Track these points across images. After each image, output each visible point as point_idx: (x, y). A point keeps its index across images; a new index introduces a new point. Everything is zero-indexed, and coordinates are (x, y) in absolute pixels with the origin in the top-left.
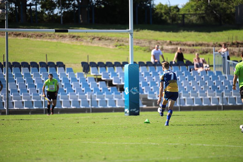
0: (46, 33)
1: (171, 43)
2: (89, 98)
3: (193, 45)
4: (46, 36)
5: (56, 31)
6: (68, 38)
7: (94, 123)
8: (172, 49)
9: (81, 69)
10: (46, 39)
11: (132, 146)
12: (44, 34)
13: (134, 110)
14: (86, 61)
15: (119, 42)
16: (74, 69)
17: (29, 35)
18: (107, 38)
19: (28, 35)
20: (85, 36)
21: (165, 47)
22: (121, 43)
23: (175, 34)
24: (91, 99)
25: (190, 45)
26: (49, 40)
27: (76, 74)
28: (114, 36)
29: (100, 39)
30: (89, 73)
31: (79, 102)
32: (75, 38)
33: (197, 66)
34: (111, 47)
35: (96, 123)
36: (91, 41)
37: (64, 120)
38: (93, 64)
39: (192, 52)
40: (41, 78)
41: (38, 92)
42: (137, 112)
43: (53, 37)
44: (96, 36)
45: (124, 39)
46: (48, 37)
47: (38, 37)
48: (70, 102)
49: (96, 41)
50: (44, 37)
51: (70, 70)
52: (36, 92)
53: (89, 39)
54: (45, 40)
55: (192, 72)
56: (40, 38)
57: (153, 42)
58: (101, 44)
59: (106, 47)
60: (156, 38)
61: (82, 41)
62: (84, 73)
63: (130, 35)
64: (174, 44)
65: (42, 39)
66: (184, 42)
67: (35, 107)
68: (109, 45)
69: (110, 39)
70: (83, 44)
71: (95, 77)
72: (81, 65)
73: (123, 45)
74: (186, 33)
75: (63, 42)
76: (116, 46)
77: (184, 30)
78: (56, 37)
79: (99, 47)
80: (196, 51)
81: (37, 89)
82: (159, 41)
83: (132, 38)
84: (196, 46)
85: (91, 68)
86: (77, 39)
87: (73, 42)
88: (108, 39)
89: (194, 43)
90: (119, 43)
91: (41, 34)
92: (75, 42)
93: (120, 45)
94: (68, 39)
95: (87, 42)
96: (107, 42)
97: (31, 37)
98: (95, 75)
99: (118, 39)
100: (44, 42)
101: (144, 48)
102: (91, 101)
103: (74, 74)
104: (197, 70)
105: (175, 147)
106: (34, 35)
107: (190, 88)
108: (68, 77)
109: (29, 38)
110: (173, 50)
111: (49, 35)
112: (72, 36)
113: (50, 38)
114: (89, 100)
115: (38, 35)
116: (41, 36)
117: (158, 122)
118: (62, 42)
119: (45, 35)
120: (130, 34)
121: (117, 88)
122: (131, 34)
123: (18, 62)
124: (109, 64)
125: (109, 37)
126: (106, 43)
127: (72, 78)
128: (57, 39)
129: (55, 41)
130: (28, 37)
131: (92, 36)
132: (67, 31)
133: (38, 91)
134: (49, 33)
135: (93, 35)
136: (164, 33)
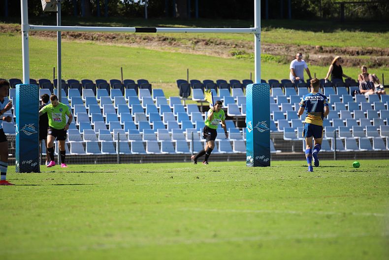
0: (122, 34)
1: (321, 50)
2: (189, 139)
3: (358, 53)
4: (122, 38)
5: (138, 30)
6: (156, 41)
7: (198, 178)
8: (324, 59)
9: (176, 91)
10: (121, 42)
11: (257, 216)
12: (119, 35)
13: (262, 157)
14: (186, 79)
15: (237, 48)
16: (165, 92)
17: (94, 36)
18: (218, 42)
19: (92, 37)
20: (183, 39)
21: (313, 56)
22: (241, 50)
23: (328, 35)
24: (193, 139)
25: (352, 54)
26: (126, 45)
27: (169, 99)
28: (229, 39)
29: (207, 44)
30: (189, 97)
31: (174, 144)
32: (167, 42)
33: (365, 88)
34: (225, 56)
35: (200, 178)
36: (192, 46)
37: (150, 173)
38: (196, 84)
39: (356, 64)
40: (113, 106)
41: (108, 128)
42: (266, 160)
43: (132, 39)
44: (200, 38)
45: (247, 43)
46: (124, 40)
47: (108, 39)
48: (159, 144)
49: (200, 47)
50: (117, 40)
51: (159, 93)
52: (106, 127)
53: (189, 43)
54: (120, 45)
55: (355, 97)
56: (111, 42)
57: (292, 49)
58: (208, 51)
59: (216, 55)
60: (298, 42)
61: (179, 45)
62: (181, 98)
63: (255, 37)
64: (327, 52)
65: (115, 43)
66: (343, 49)
67: (103, 152)
68: (222, 53)
69: (224, 44)
70: (180, 50)
71: (200, 104)
72: (176, 84)
73: (244, 53)
74: (346, 34)
75: (148, 48)
76: (233, 54)
77: (343, 29)
78: (138, 39)
79: (206, 56)
80: (363, 63)
81: (106, 124)
82: (302, 47)
83: (258, 41)
84: (363, 54)
85: (192, 90)
86: (170, 43)
87: (163, 47)
88: (220, 44)
89: (360, 49)
90: (237, 50)
91: (114, 36)
92: (167, 48)
93: (240, 53)
94: (156, 44)
95: (187, 48)
96: (218, 48)
97: (97, 39)
98: (198, 102)
99: (236, 43)
100: (118, 47)
101: (278, 57)
102: (193, 142)
103: (165, 99)
104: (364, 93)
105: (328, 217)
106: (103, 36)
107: (352, 122)
108: (156, 104)
109: (94, 42)
110: (325, 62)
111: (126, 36)
112: (162, 39)
113: (128, 41)
114: (190, 141)
115: (108, 37)
116: (114, 38)
117: (300, 177)
118: (146, 47)
119: (119, 37)
120: (256, 34)
121: (235, 122)
122: (258, 35)
123: (77, 79)
124: (221, 84)
125: (221, 40)
126: (217, 50)
127: (162, 106)
128: (139, 43)
129: (135, 46)
130: (93, 40)
131: (195, 39)
132: (155, 31)
133: (107, 126)
134: (126, 34)
135: (196, 37)
136: (311, 34)
